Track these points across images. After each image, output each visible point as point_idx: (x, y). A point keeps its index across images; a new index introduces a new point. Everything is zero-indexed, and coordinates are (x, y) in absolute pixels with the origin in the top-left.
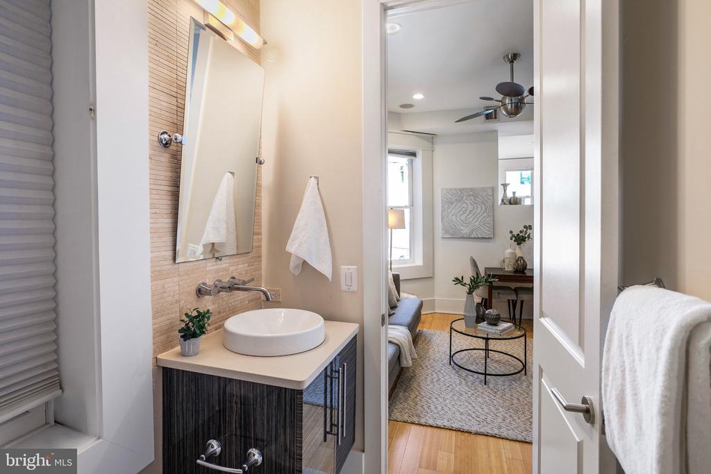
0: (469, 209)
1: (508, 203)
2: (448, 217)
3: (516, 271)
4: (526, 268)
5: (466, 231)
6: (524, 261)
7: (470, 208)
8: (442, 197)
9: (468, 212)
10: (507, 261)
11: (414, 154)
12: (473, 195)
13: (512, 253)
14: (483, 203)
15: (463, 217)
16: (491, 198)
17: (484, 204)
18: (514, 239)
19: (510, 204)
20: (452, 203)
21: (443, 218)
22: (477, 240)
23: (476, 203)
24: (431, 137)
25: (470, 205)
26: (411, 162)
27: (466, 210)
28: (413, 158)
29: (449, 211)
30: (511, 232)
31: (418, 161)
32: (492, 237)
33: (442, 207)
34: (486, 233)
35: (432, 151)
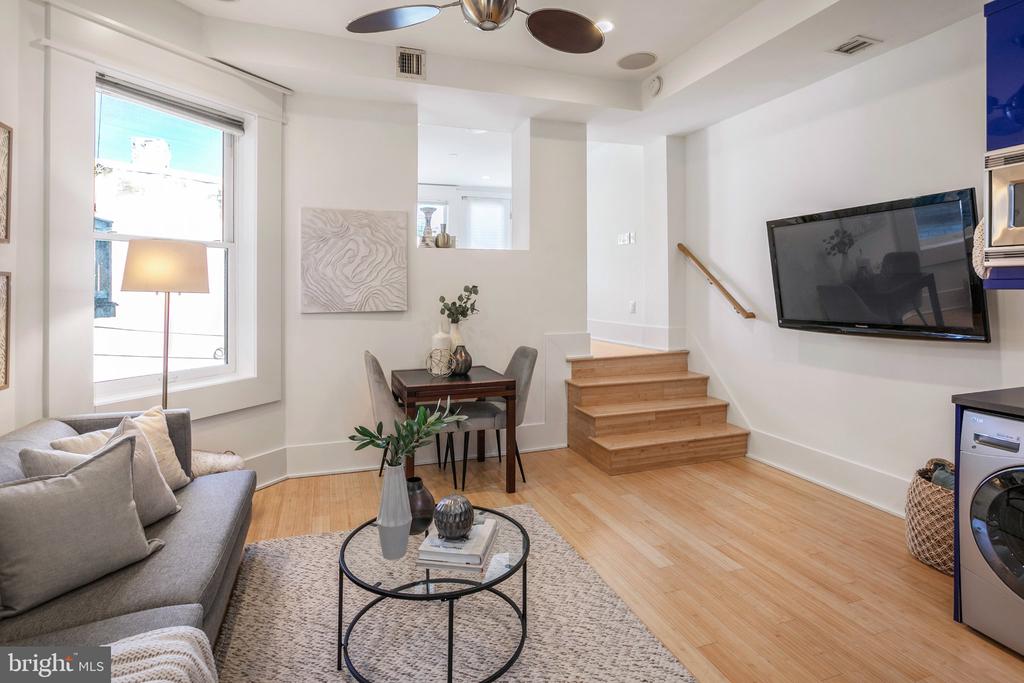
0: (361, 255)
1: (433, 245)
2: (316, 270)
3: (454, 375)
4: (470, 367)
5: (353, 299)
6: (466, 353)
7: (363, 251)
8: (303, 225)
9: (358, 260)
10: (437, 357)
11: (238, 124)
12: (370, 227)
13: (444, 340)
14: (388, 242)
15: (348, 271)
16: (404, 232)
17: (392, 245)
18: (447, 312)
19: (437, 246)
20: (326, 240)
21: (305, 271)
22: (376, 316)
23: (375, 243)
24: (281, 93)
25: (361, 243)
26: (231, 143)
27: (355, 256)
28: (235, 132)
29: (319, 256)
30: (442, 299)
31: (249, 143)
32: (405, 309)
33: (304, 248)
34: (393, 302)
35: (283, 124)
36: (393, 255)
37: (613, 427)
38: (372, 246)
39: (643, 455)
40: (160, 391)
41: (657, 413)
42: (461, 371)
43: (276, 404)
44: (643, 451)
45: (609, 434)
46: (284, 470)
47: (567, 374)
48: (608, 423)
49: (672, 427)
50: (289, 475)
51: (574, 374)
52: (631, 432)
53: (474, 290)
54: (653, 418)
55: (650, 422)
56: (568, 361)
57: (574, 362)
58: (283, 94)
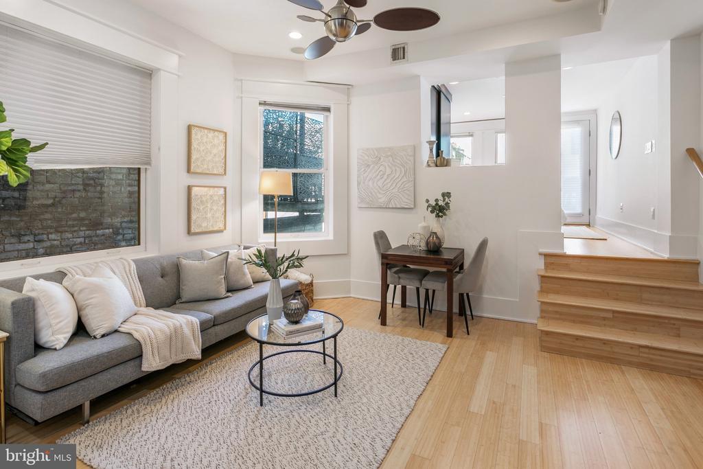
0: (387, 173)
1: (433, 165)
2: (364, 183)
3: (429, 251)
4: (441, 246)
5: (383, 200)
6: (437, 237)
7: (388, 171)
8: (358, 158)
9: (385, 177)
10: (418, 237)
11: (328, 109)
12: (392, 156)
13: (425, 228)
14: (403, 166)
15: (380, 183)
16: (412, 158)
18: (430, 209)
19: (437, 166)
20: (369, 166)
21: (359, 184)
22: (395, 210)
23: (394, 166)
25: (387, 167)
26: (326, 119)
27: (384, 174)
28: (328, 113)
29: (365, 175)
30: (427, 201)
31: (332, 116)
32: (412, 206)
33: (358, 171)
34: (406, 201)
35: (348, 104)
36: (405, 173)
37: (561, 314)
38: (394, 168)
39: (579, 343)
40: (274, 241)
41: (614, 312)
42: (434, 248)
43: (346, 255)
44: (577, 339)
45: (554, 318)
46: (349, 292)
47: (540, 264)
48: (556, 309)
49: (635, 330)
50: (351, 295)
51: (547, 265)
52: (582, 322)
53: (446, 195)
54: (610, 315)
55: (604, 319)
56: (540, 254)
57: (546, 256)
58: (346, 88)
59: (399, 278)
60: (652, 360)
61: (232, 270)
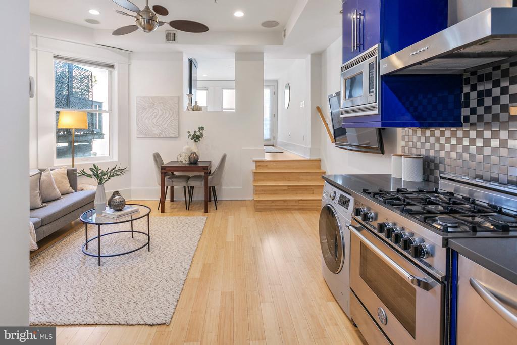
0: (159, 114)
1: (191, 110)
2: (141, 120)
3: (191, 163)
4: (197, 161)
5: (156, 132)
6: (196, 155)
7: (160, 113)
8: (137, 103)
9: (158, 117)
10: (183, 155)
11: (112, 67)
12: (162, 103)
13: (188, 149)
14: (170, 109)
15: (154, 121)
16: (177, 105)
18: (190, 137)
19: (193, 110)
20: (145, 109)
21: (138, 121)
22: (165, 139)
23: (165, 109)
25: (160, 111)
26: (110, 73)
27: (157, 115)
28: (111, 69)
29: (143, 115)
30: (189, 132)
31: (115, 72)
32: (178, 136)
33: (137, 112)
34: (173, 133)
35: (129, 64)
36: (172, 115)
37: (265, 191)
38: (164, 111)
39: (273, 204)
41: (288, 186)
42: (194, 162)
44: (273, 202)
45: (262, 194)
46: (130, 197)
47: (253, 167)
49: (297, 194)
50: (132, 199)
51: (257, 167)
52: (274, 194)
53: (201, 129)
54: (286, 188)
55: (284, 190)
56: (253, 161)
57: (256, 161)
58: (129, 53)
59: (172, 181)
60: (303, 206)
61: (44, 186)
